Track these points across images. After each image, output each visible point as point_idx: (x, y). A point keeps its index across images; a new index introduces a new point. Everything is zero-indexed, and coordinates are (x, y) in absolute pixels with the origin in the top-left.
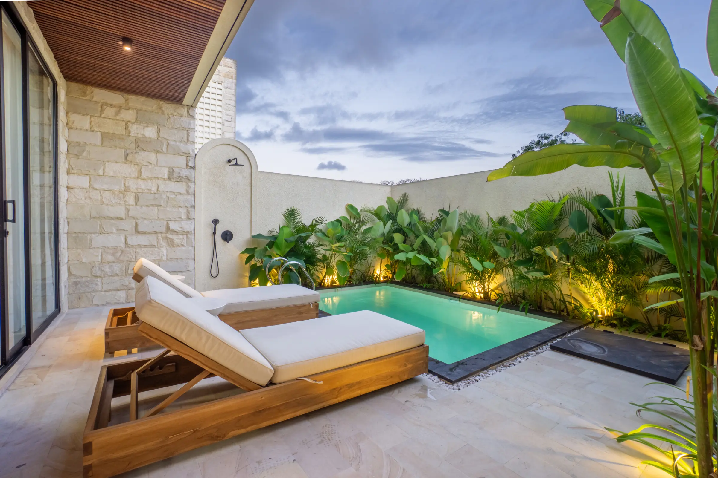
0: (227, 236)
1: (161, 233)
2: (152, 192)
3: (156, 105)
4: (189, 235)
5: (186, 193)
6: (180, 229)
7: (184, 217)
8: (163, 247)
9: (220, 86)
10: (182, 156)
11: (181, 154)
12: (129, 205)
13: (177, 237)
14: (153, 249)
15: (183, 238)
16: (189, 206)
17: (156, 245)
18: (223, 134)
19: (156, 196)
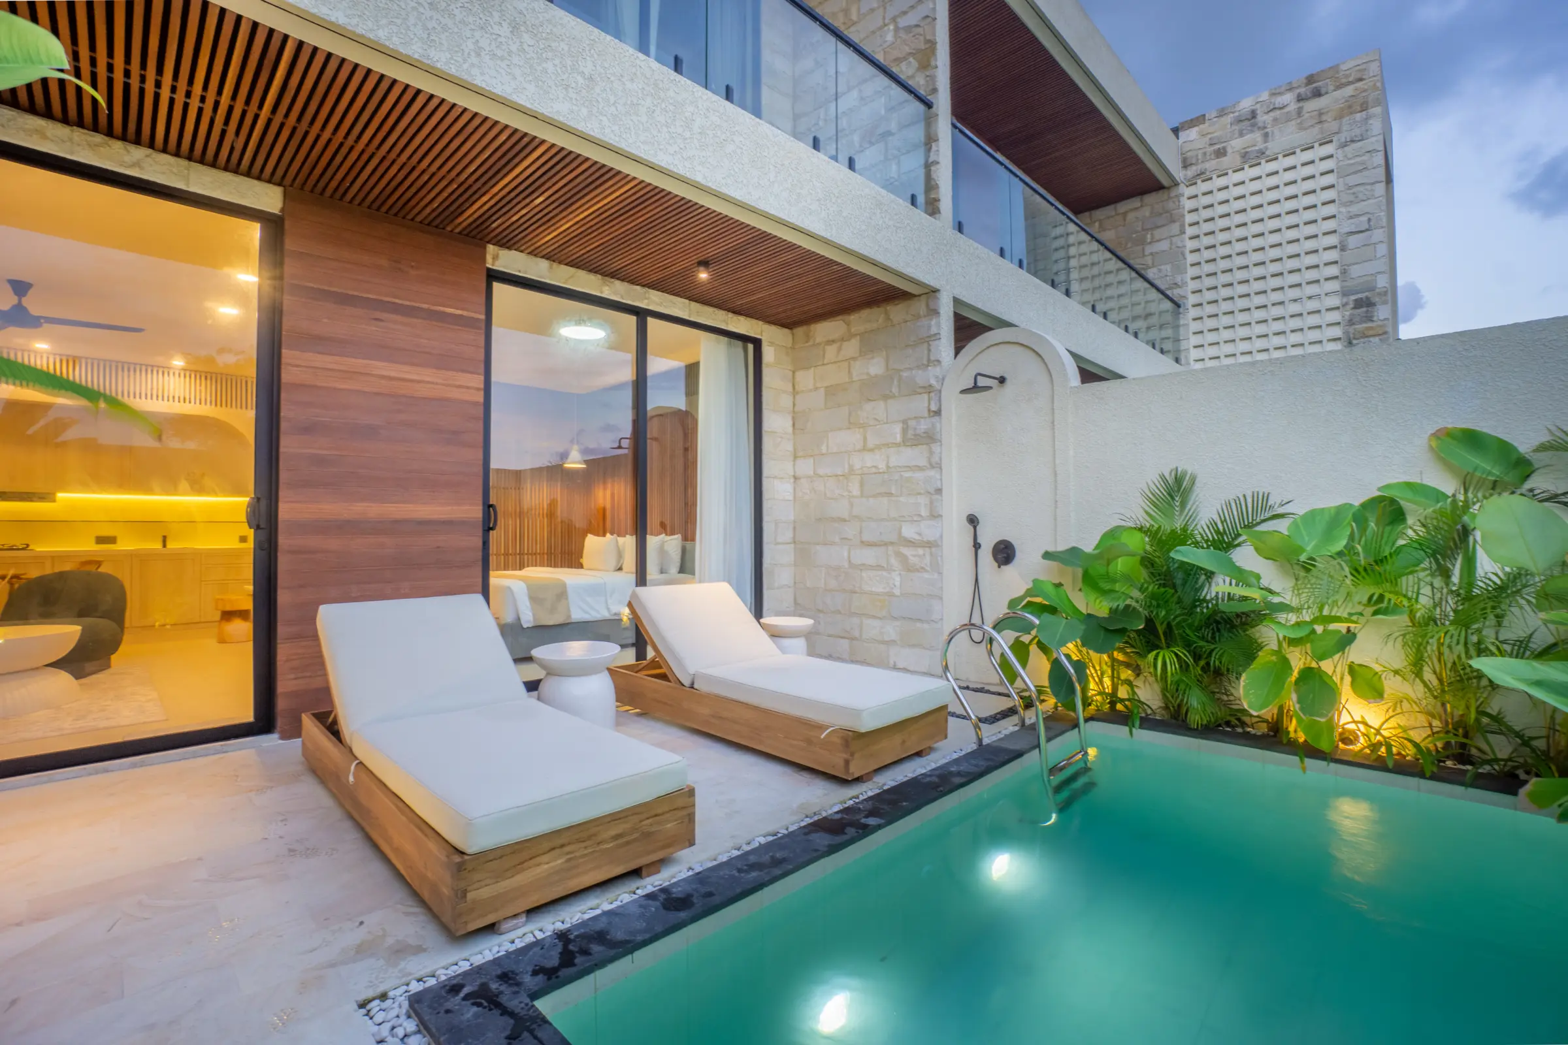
0: (1005, 553)
1: (892, 543)
2: (881, 471)
3: (882, 316)
4: (933, 549)
5: (928, 466)
6: (917, 537)
7: (924, 512)
8: (895, 571)
9: (1328, 149)
10: (920, 394)
11: (919, 390)
12: (853, 497)
13: (914, 553)
14: (880, 573)
15: (924, 555)
16: (932, 491)
17: (885, 566)
18: (1344, 272)
19: (886, 476)
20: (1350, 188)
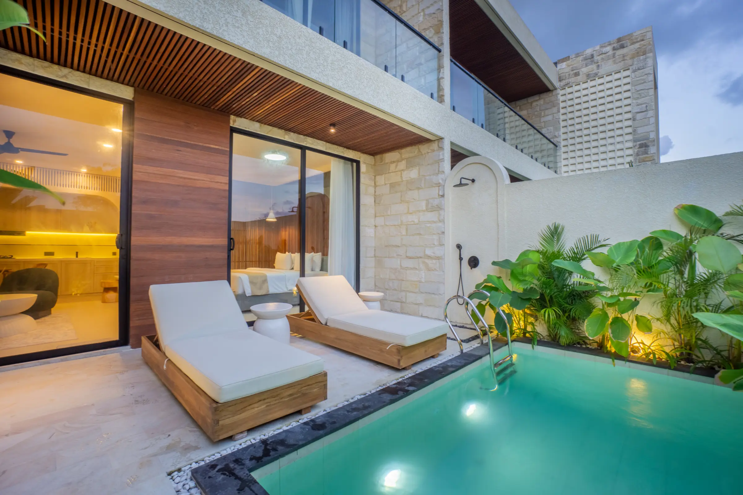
0: (474, 262)
1: (421, 257)
2: (416, 223)
3: (417, 150)
4: (440, 260)
5: (438, 221)
6: (433, 255)
7: (436, 243)
8: (422, 270)
9: (627, 73)
11: (434, 185)
12: (403, 235)
13: (431, 262)
14: (415, 271)
15: (436, 263)
16: (440, 233)
17: (418, 268)
19: (418, 226)
20: (638, 91)
